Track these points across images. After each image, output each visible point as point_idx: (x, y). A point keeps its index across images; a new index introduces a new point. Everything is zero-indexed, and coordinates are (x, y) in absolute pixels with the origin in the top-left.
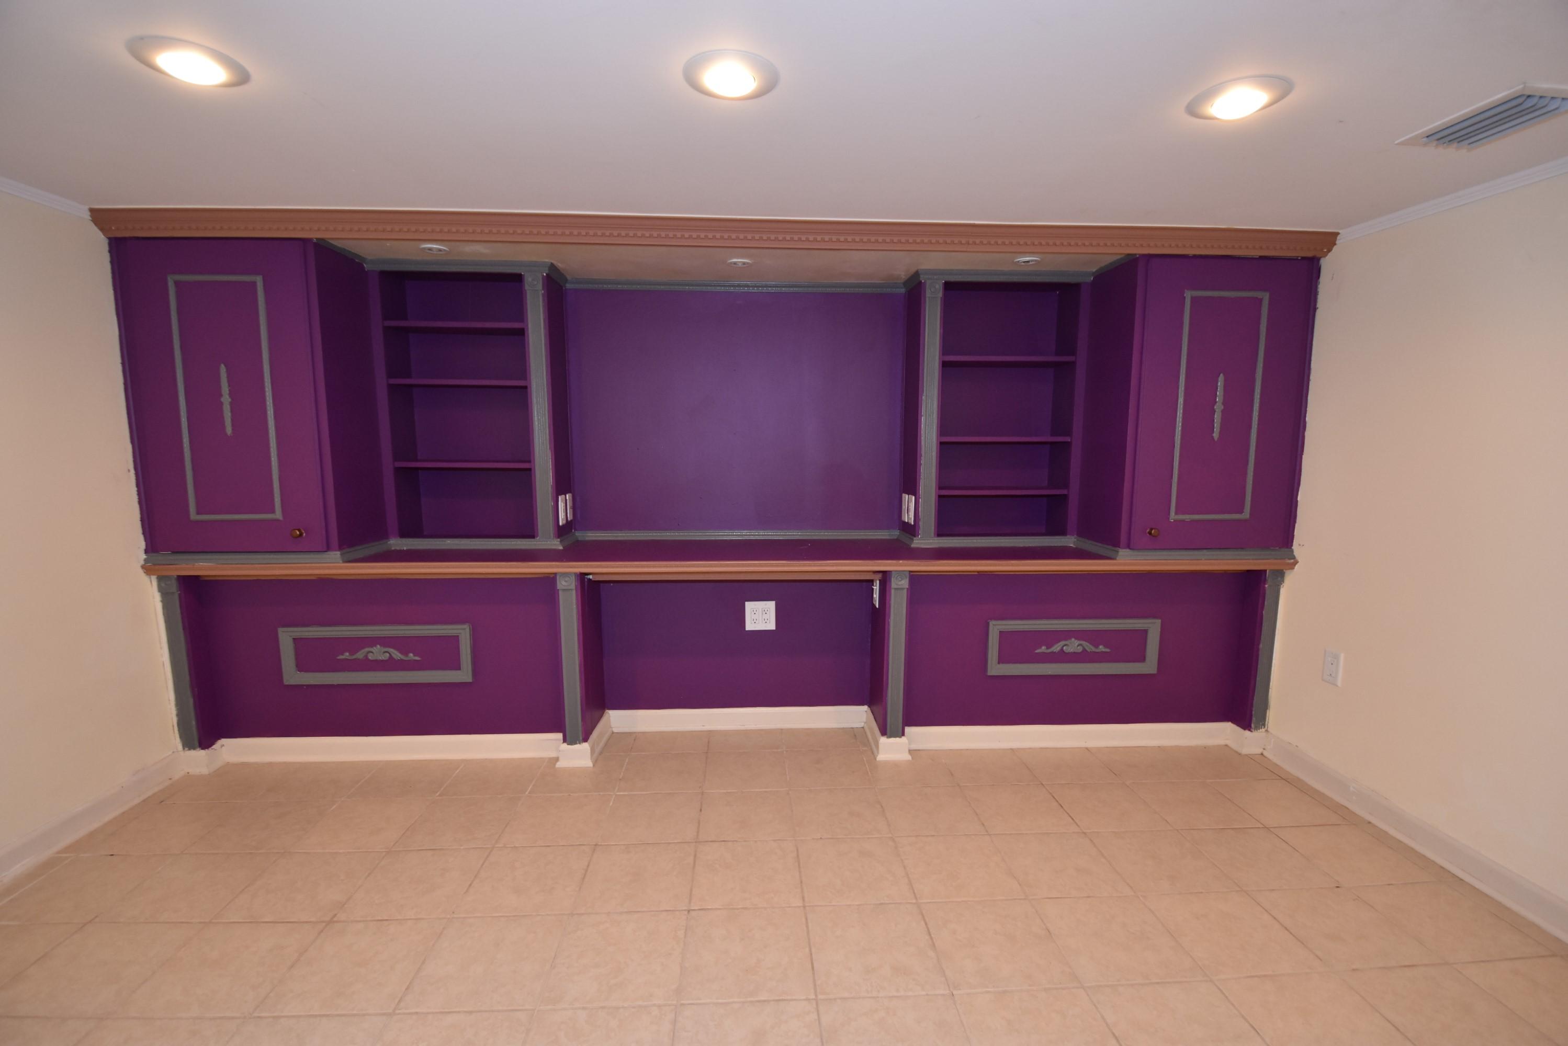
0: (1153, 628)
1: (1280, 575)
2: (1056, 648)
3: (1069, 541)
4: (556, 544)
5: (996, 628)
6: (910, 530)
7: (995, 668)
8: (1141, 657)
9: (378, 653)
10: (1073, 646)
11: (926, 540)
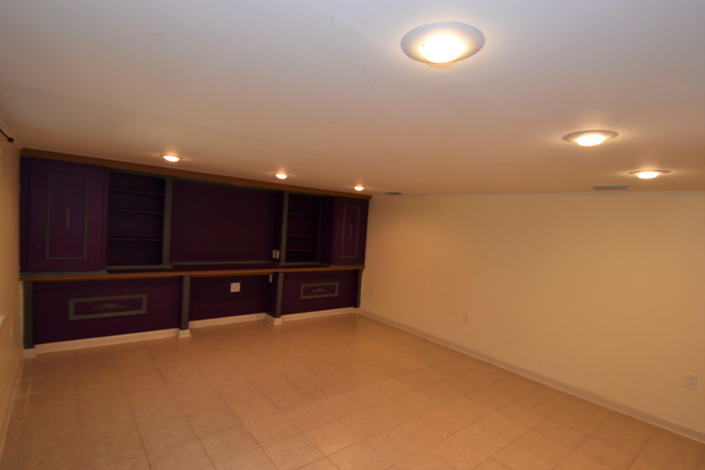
0: (337, 284)
1: (362, 270)
2: (316, 291)
3: (317, 263)
4: (169, 267)
5: (303, 286)
6: (278, 261)
7: (303, 297)
8: (334, 292)
9: (111, 306)
10: (320, 290)
11: (283, 263)
